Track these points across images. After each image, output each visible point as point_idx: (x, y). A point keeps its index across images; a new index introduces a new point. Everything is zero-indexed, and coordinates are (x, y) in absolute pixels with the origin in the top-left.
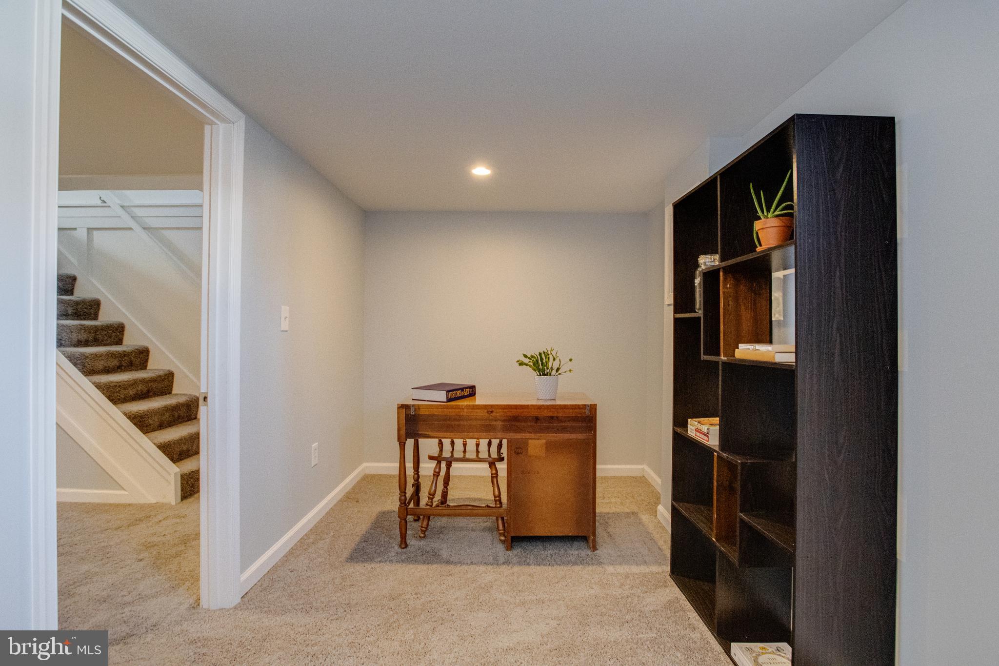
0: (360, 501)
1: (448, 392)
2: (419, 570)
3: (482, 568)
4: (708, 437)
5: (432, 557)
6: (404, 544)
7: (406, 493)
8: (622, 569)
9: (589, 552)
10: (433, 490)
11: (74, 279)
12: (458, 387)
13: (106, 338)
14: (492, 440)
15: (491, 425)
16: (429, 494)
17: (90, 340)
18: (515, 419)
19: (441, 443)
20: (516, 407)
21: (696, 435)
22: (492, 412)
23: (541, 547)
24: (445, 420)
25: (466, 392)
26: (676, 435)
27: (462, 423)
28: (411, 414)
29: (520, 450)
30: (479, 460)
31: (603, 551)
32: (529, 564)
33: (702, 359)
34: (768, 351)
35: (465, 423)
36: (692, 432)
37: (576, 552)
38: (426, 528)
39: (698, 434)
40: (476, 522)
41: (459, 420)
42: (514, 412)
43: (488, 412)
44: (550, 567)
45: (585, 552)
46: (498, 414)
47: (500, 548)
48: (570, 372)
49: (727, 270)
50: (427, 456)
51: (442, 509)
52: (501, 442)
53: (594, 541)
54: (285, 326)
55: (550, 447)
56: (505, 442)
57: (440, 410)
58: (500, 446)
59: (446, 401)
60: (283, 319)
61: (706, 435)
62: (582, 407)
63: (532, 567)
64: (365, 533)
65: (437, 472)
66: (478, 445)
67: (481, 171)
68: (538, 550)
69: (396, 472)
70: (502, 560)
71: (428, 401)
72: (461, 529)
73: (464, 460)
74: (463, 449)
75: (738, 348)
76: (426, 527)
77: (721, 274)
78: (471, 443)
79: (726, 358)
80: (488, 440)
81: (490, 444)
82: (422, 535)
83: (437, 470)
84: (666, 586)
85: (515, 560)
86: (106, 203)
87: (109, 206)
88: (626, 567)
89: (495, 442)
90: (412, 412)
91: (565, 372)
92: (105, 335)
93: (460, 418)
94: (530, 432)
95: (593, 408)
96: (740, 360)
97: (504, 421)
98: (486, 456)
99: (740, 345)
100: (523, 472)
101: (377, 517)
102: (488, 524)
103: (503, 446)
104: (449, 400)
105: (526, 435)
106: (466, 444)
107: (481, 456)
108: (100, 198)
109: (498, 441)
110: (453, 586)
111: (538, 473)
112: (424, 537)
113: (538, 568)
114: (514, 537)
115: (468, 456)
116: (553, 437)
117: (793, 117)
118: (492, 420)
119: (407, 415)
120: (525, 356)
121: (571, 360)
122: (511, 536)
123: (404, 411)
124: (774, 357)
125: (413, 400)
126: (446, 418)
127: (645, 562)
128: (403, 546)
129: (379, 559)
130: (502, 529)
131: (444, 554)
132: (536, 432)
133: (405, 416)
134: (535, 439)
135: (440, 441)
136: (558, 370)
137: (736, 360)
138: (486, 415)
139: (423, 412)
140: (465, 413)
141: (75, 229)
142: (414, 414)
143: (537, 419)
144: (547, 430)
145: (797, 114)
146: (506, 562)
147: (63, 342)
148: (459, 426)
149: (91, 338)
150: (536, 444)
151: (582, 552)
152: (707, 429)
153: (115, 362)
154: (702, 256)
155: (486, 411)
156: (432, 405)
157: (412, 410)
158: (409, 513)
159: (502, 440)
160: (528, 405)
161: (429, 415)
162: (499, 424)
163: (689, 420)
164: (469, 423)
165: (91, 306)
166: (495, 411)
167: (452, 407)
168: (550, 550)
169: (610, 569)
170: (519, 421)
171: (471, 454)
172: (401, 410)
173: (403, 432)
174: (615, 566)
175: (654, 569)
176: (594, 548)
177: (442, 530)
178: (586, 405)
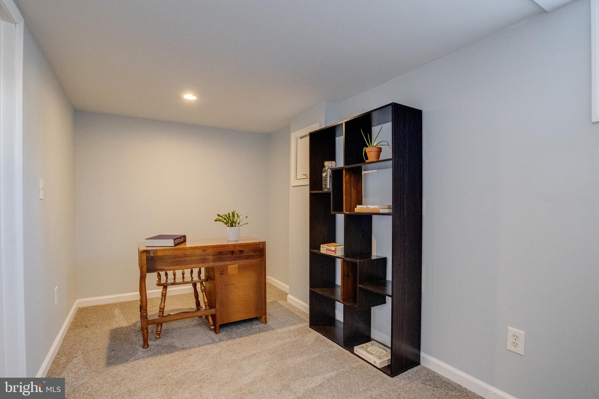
0: (89, 326)
1: (175, 239)
2: (166, 359)
3: (208, 347)
4: (335, 252)
5: (171, 348)
6: (146, 345)
7: (147, 311)
8: (285, 329)
9: (263, 325)
10: (162, 306)
12: (178, 237)
14: (194, 269)
15: (206, 259)
16: (160, 309)
18: (220, 253)
19: (159, 275)
20: (221, 246)
21: (326, 252)
22: (206, 250)
23: (236, 328)
24: (175, 258)
25: (182, 240)
26: (312, 254)
27: (186, 259)
28: (151, 256)
29: (223, 272)
30: (184, 283)
31: (270, 322)
32: (235, 338)
33: (332, 214)
34: (376, 208)
35: (189, 259)
36: (323, 251)
37: (257, 326)
38: (160, 332)
39: (328, 251)
40: (187, 323)
41: (185, 257)
42: (220, 249)
43: (203, 251)
44: (248, 337)
45: (262, 326)
46: (210, 251)
47: (212, 334)
48: (247, 224)
49: (347, 170)
50: (156, 284)
51: (173, 317)
52: (200, 270)
53: (265, 318)
54: (41, 196)
55: (240, 268)
56: (203, 270)
57: (172, 252)
58: (200, 272)
59: (173, 245)
60: (40, 190)
61: (335, 251)
62: (258, 243)
63: (237, 339)
64: (109, 346)
65: (164, 294)
66: (183, 274)
67: (190, 97)
68: (234, 330)
69: (139, 298)
70: (217, 340)
71: (159, 247)
72: (180, 328)
73: (174, 284)
74: (173, 277)
75: (356, 207)
76: (160, 330)
77: (344, 171)
78: (179, 273)
79: (349, 213)
80: (190, 270)
81: (192, 272)
82: (158, 337)
83: (164, 292)
84: (311, 332)
85: (225, 338)
88: (286, 327)
89: (196, 271)
90: (151, 254)
91: (244, 224)
93: (185, 256)
94: (229, 261)
95: (264, 244)
96: (357, 213)
97: (213, 255)
98: (190, 280)
99: (357, 206)
100: (225, 285)
101: (111, 334)
102: (195, 322)
103: (201, 272)
104: (176, 245)
105: (228, 263)
106: (175, 274)
107: (186, 280)
109: (198, 269)
110: (196, 360)
111: (234, 284)
112: (160, 338)
113: (241, 339)
114: (221, 325)
115: (177, 281)
116: (242, 262)
117: (392, 103)
118: (206, 255)
119: (147, 257)
120: (219, 215)
121: (247, 217)
122: (219, 325)
123: (145, 254)
124: (379, 211)
125: (146, 247)
126: (176, 257)
127: (295, 323)
128: (146, 347)
129: (133, 358)
130: (212, 322)
131: (178, 344)
132: (232, 260)
133: (146, 258)
134: (232, 264)
135: (159, 273)
136: (239, 224)
137: (356, 213)
138: (203, 252)
139: (159, 254)
140: (188, 252)
142: (153, 256)
143: (233, 252)
144: (239, 258)
145: (394, 103)
146: (220, 340)
148: (184, 260)
150: (233, 268)
151: (260, 326)
152: (335, 248)
154: (326, 162)
155: (202, 250)
156: (166, 249)
157: (152, 253)
158: (150, 323)
159: (201, 268)
160: (228, 245)
161: (163, 256)
162: (211, 257)
163: (321, 245)
164: (191, 258)
166: (208, 249)
167: (179, 249)
168: (242, 329)
169: (279, 330)
170: (223, 254)
171: (179, 279)
172: (143, 254)
173: (145, 269)
174: (281, 329)
175: (300, 325)
176: (266, 322)
177: (167, 332)
178: (260, 242)
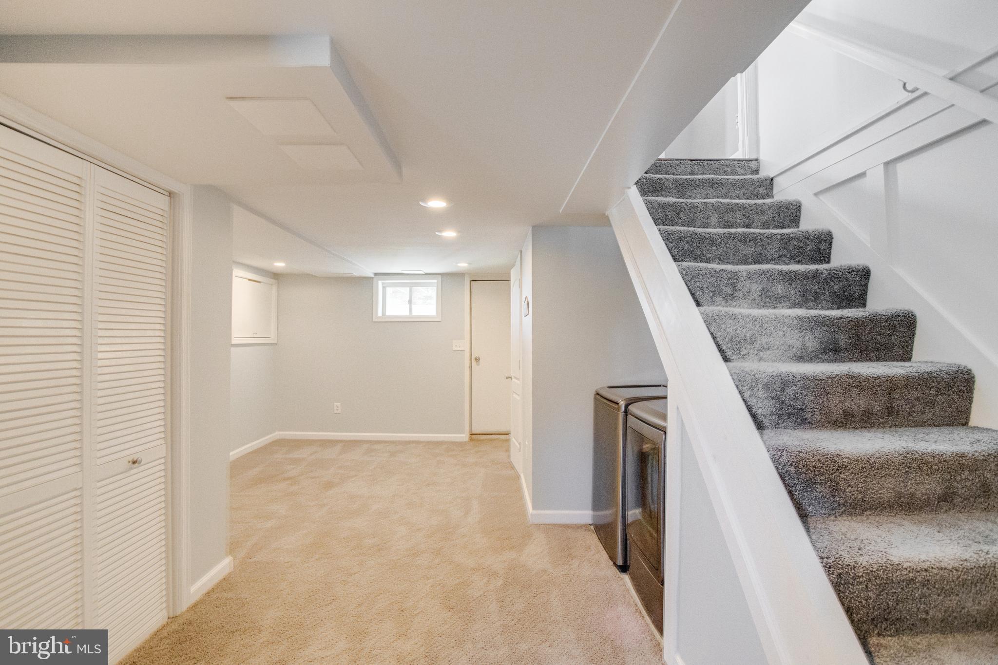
11: (865, 274)
13: (919, 407)
17: (875, 411)
86: (917, 89)
87: (925, 94)
92: (918, 399)
108: (905, 85)
141: (863, 175)
147: (809, 416)
149: (877, 407)
153: (932, 486)
165: (894, 328)
